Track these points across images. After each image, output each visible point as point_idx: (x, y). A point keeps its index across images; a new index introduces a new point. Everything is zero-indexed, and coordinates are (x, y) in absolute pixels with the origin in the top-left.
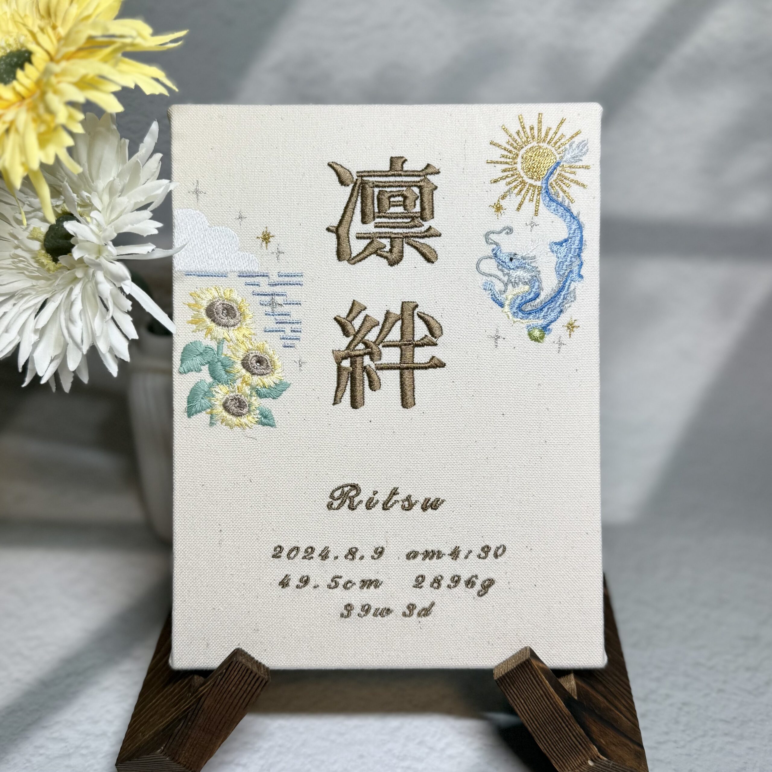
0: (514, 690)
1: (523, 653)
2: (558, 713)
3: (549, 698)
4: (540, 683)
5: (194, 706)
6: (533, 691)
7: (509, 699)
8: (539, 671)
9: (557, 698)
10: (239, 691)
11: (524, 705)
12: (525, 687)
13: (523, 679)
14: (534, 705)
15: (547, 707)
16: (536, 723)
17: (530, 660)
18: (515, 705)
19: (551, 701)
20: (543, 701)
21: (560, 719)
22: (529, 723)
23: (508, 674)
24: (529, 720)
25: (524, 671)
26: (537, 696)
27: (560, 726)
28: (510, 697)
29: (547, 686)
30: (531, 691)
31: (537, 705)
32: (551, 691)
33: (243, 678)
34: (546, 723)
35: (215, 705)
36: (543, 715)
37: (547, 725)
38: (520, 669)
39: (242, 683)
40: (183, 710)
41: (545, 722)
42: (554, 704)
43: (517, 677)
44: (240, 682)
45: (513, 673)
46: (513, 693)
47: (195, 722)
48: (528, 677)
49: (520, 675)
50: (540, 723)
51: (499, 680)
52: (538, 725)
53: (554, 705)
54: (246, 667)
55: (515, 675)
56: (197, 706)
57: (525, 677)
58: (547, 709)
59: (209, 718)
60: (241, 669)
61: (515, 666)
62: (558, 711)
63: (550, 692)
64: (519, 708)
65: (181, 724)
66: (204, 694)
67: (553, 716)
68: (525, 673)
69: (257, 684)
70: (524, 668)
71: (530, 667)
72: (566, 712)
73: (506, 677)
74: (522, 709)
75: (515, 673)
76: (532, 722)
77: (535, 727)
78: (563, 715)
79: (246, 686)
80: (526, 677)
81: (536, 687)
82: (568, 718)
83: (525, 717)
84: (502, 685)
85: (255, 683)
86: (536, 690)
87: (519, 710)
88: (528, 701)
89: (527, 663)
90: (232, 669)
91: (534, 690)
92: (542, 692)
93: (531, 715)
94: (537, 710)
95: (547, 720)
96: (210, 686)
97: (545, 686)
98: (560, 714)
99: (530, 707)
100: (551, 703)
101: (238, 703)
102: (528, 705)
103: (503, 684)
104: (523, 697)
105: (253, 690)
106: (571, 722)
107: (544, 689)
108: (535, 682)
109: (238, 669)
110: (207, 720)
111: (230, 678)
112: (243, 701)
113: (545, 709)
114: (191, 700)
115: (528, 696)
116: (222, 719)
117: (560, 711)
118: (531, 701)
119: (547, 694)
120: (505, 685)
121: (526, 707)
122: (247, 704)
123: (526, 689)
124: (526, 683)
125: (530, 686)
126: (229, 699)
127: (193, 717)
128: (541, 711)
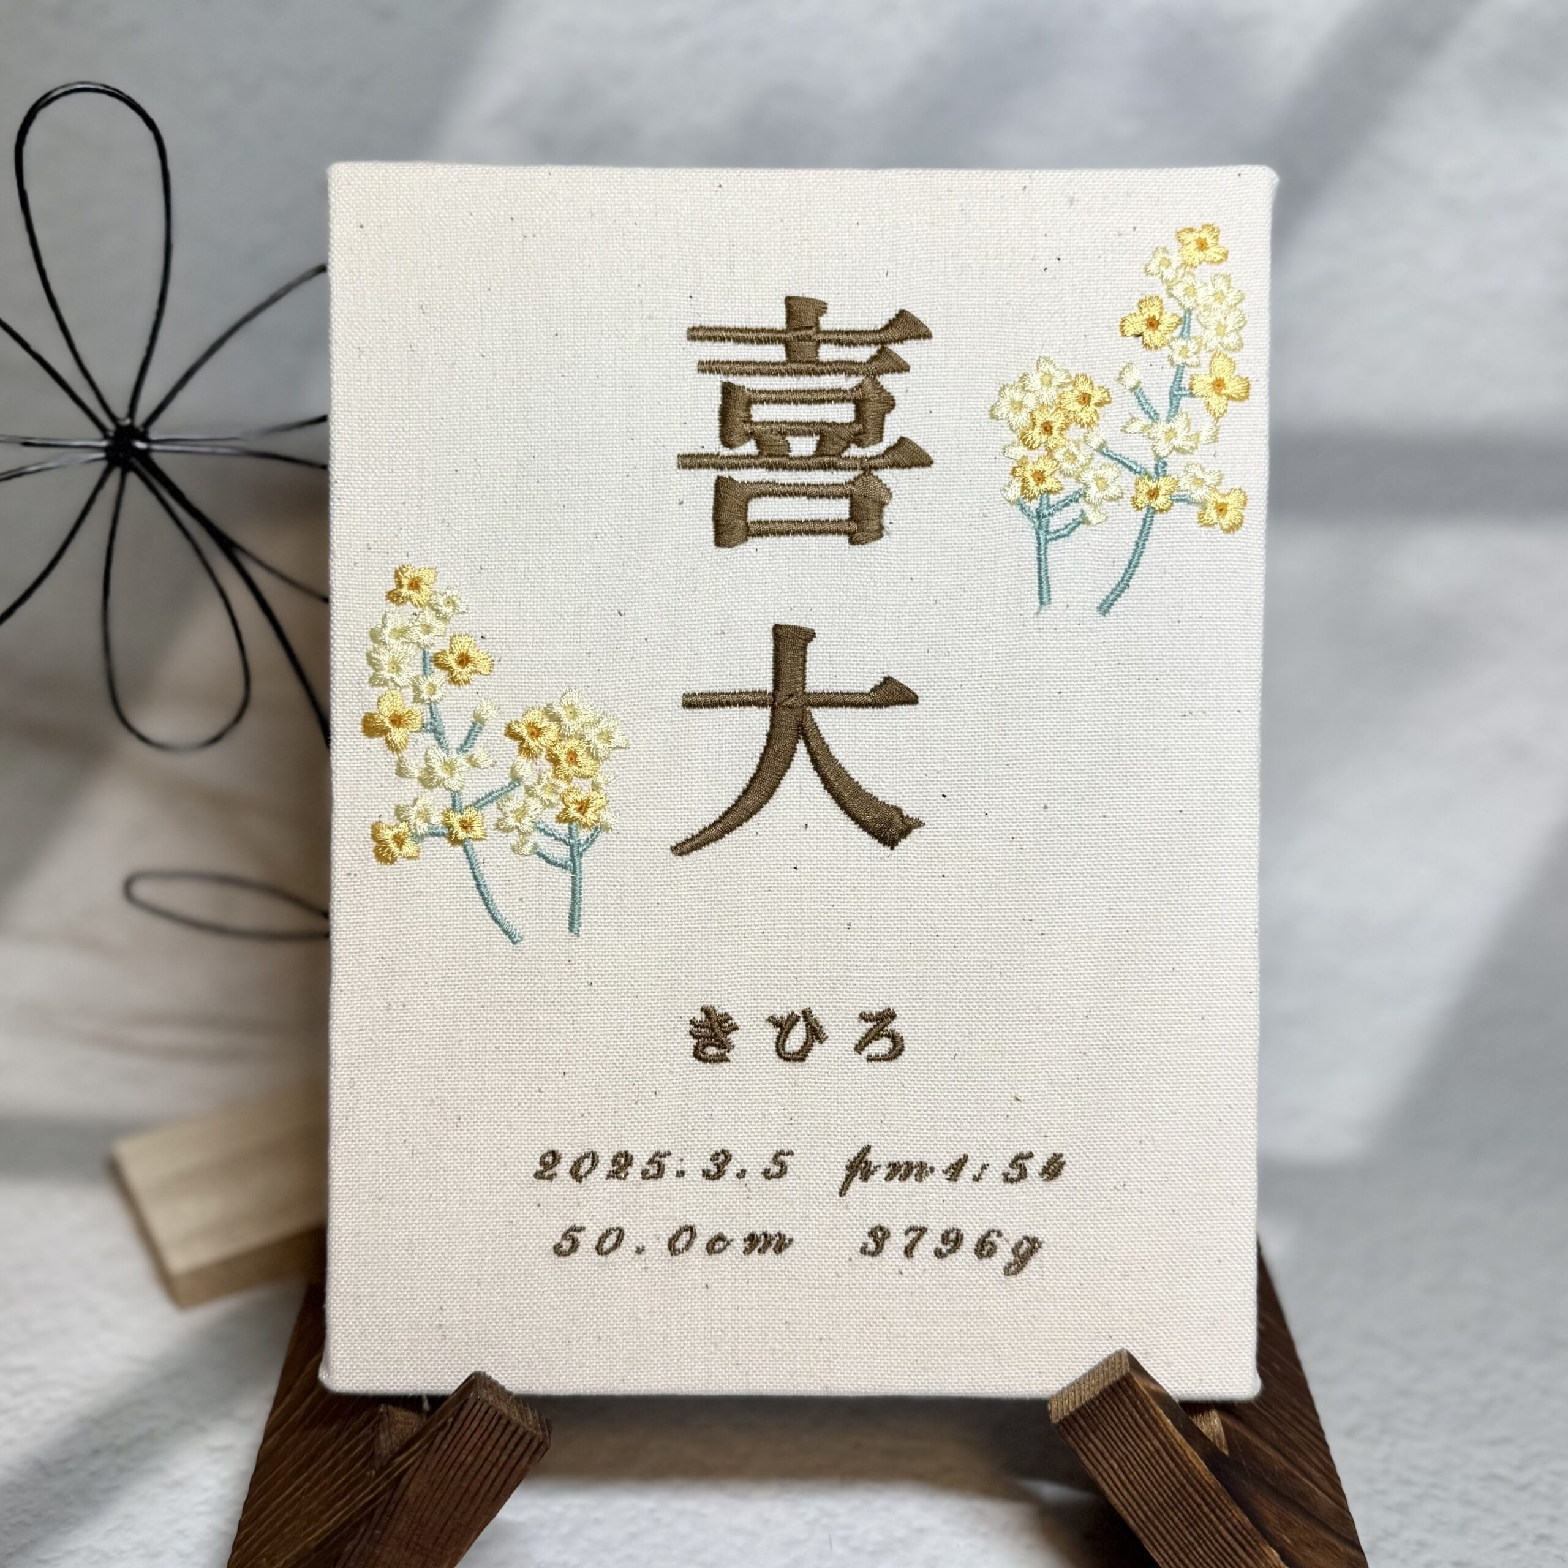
0: (1097, 1442)
1: (1114, 1363)
2: (1192, 1486)
3: (1174, 1454)
4: (1154, 1425)
5: (387, 1496)
6: (1138, 1441)
7: (1086, 1462)
8: (1151, 1400)
9: (1192, 1453)
10: (481, 1462)
11: (1120, 1472)
12: (1121, 1436)
13: (1116, 1420)
14: (1140, 1470)
15: (1170, 1475)
16: (1145, 1508)
17: (1131, 1377)
18: (1100, 1473)
19: (1179, 1461)
21: (1197, 1497)
22: (1130, 1509)
23: (1083, 1411)
24: (1129, 1503)
25: (1118, 1402)
26: (1148, 1453)
27: (1198, 1511)
28: (1087, 1457)
29: (1168, 1429)
30: (1133, 1444)
31: (1147, 1471)
32: (1178, 1439)
33: (489, 1437)
35: (432, 1493)
36: (1161, 1490)
37: (1170, 1511)
38: (1108, 1399)
39: (488, 1447)
40: (363, 1503)
41: (1165, 1505)
42: (1183, 1467)
43: (1102, 1415)
44: (484, 1443)
45: (1093, 1407)
46: (1094, 1450)
47: (390, 1529)
48: (1126, 1414)
49: (1109, 1410)
50: (1154, 1509)
51: (1063, 1425)
52: (1149, 1513)
53: (1185, 1469)
54: (496, 1413)
55: (1097, 1412)
56: (392, 1495)
57: (1120, 1415)
58: (1169, 1479)
59: (419, 1522)
60: (486, 1416)
61: (1097, 1393)
62: (1194, 1482)
63: (1174, 1442)
64: (1109, 1480)
65: (360, 1534)
66: (406, 1470)
67: (1184, 1493)
68: (1120, 1405)
69: (520, 1449)
70: (1118, 1396)
71: (1130, 1392)
72: (1211, 1483)
73: (1079, 1418)
74: (1114, 1482)
75: (1097, 1408)
76: (1136, 1507)
77: (1143, 1518)
79: (497, 1453)
80: (1123, 1414)
81: (1145, 1435)
82: (1216, 1493)
83: (1121, 1497)
84: (1069, 1433)
85: (517, 1445)
86: (1145, 1440)
87: (1107, 1484)
88: (1128, 1464)
89: (1125, 1383)
90: (465, 1418)
91: (1142, 1441)
92: (1158, 1444)
93: (1134, 1493)
94: (1148, 1482)
95: (1170, 1502)
96: (420, 1452)
97: (1165, 1431)
98: (1200, 1489)
99: (1131, 1477)
100: (1177, 1465)
101: (482, 1485)
102: (1127, 1472)
103: (1073, 1433)
104: (1117, 1457)
105: (513, 1462)
106: (1223, 1502)
107: (1162, 1438)
108: (1141, 1422)
109: (480, 1415)
110: (414, 1526)
111: (464, 1434)
112: (492, 1485)
113: (1166, 1479)
114: (378, 1485)
115: (1127, 1453)
116: (445, 1524)
117: (1198, 1481)
118: (1134, 1463)
119: (1169, 1446)
120: (1078, 1436)
121: (1123, 1477)
122: (500, 1492)
123: (1123, 1439)
124: (1122, 1427)
125: (1131, 1432)
126: (462, 1480)
127: (386, 1518)
128: (1156, 1484)
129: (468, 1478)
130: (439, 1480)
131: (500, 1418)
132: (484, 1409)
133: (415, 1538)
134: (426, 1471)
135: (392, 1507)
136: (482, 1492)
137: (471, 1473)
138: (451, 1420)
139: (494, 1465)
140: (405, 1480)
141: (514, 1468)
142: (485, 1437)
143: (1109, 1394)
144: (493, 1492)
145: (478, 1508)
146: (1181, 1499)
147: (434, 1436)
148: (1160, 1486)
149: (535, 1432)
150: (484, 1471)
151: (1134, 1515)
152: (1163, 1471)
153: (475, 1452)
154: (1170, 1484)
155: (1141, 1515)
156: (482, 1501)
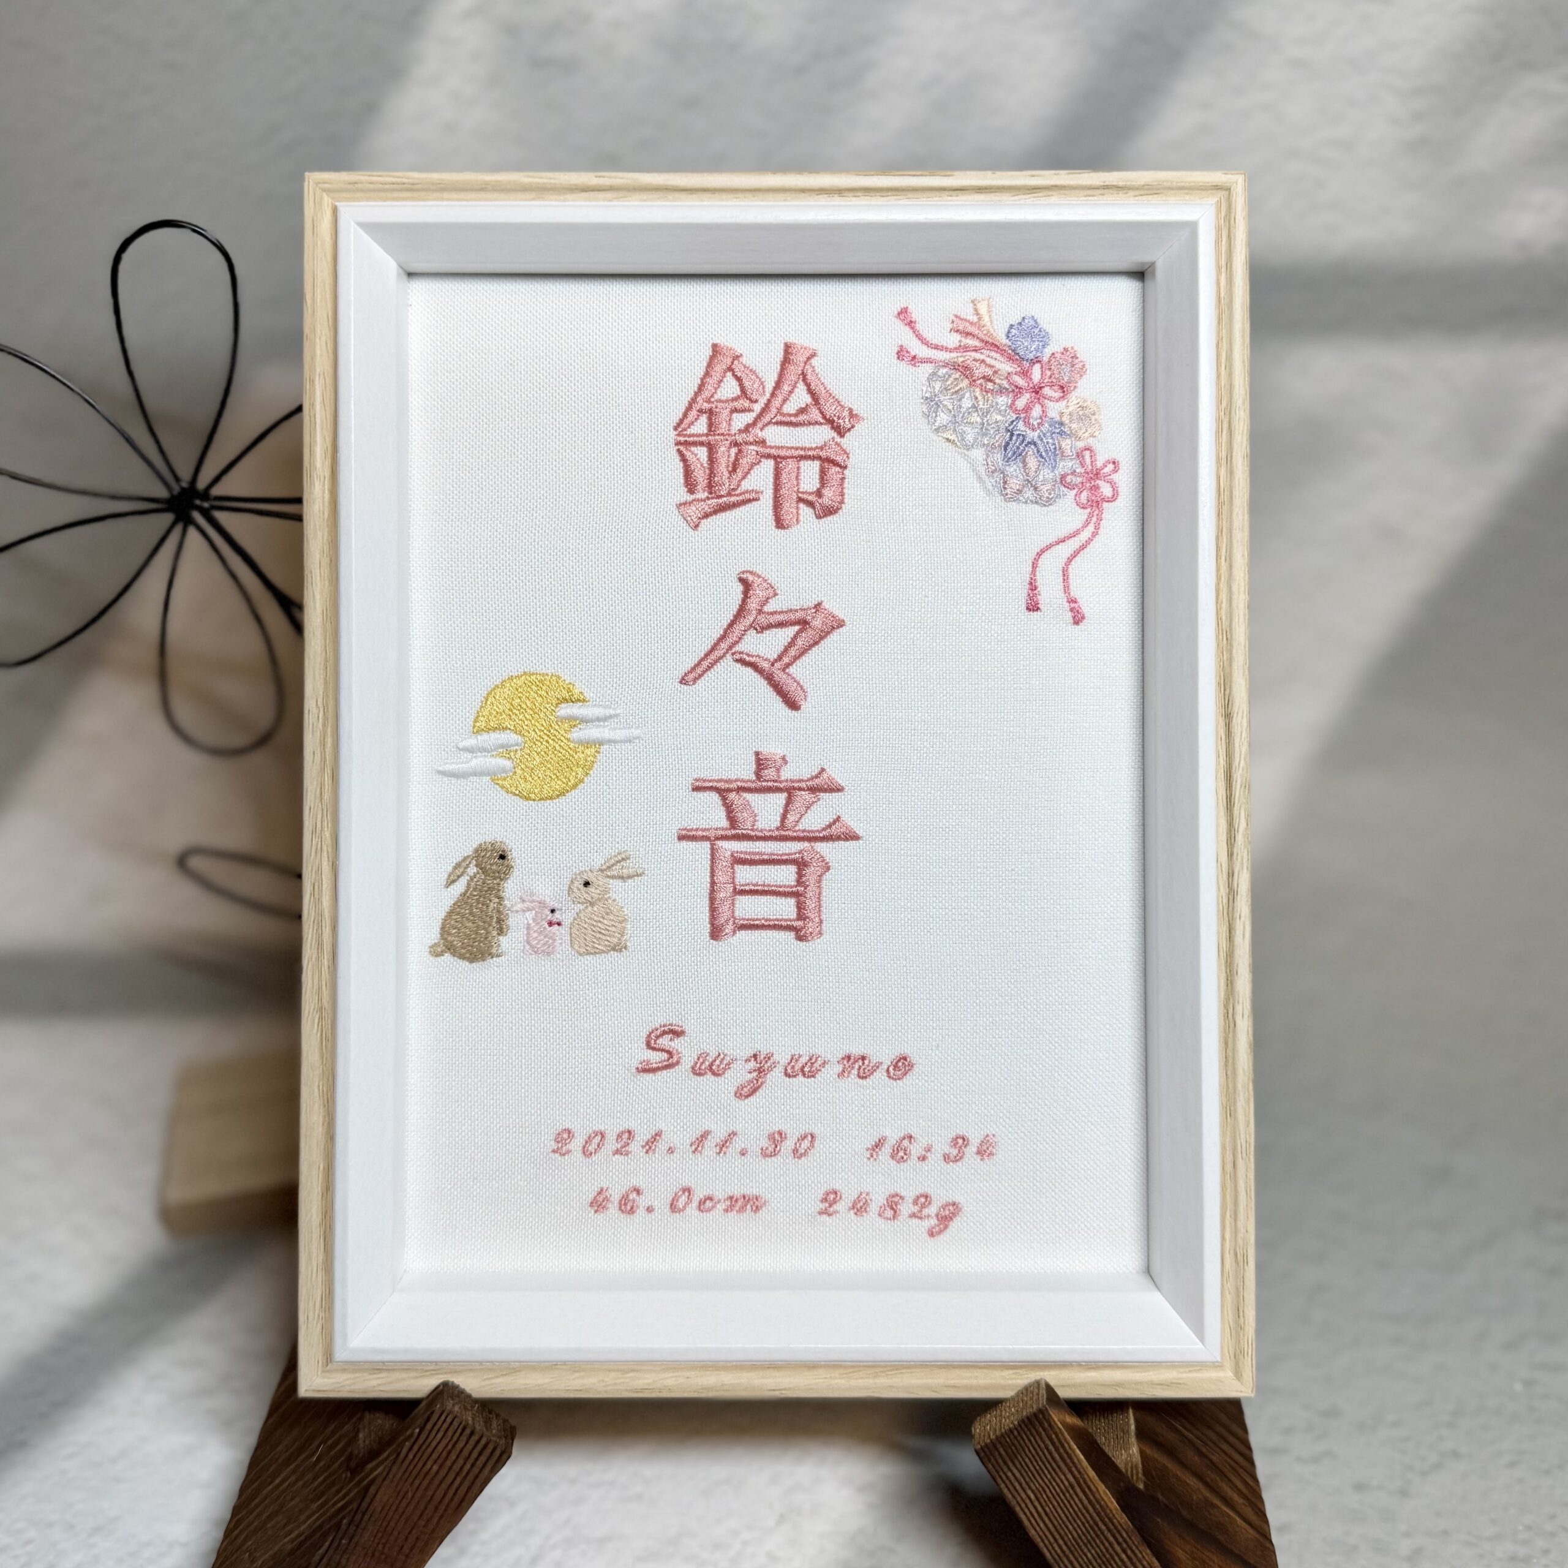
0: (1015, 1471)
1: (1032, 1392)
2: (1105, 1524)
3: (1087, 1490)
4: (1068, 1459)
5: (355, 1505)
6: (1054, 1474)
7: (1005, 1491)
8: (1066, 1434)
9: (1105, 1492)
10: (445, 1472)
11: (1037, 1504)
12: (1038, 1468)
13: (1032, 1450)
14: (1056, 1504)
15: (1084, 1511)
16: (1061, 1542)
17: (1046, 1409)
19: (1092, 1498)
20: (1075, 1497)
21: (1109, 1535)
22: (1046, 1542)
23: (1002, 1440)
24: (1045, 1535)
25: (1035, 1434)
26: (1062, 1487)
27: (1110, 1550)
28: (1007, 1486)
29: (1080, 1464)
30: (1049, 1477)
31: (1062, 1505)
32: (1091, 1476)
33: (454, 1446)
34: (1081, 1544)
35: (397, 1502)
36: (1075, 1525)
37: (1083, 1547)
38: (1026, 1430)
39: (453, 1456)
40: (333, 1510)
41: (1079, 1541)
42: (1096, 1504)
43: (1021, 1445)
44: (450, 1452)
45: (1012, 1437)
46: (1012, 1478)
47: (356, 1539)
48: (1042, 1446)
49: (1027, 1441)
50: (1069, 1543)
51: (984, 1452)
52: (1064, 1547)
53: (1098, 1506)
54: (461, 1423)
55: (1016, 1442)
56: (360, 1505)
57: (1037, 1448)
58: (1083, 1514)
59: (385, 1531)
60: (452, 1427)
61: (1016, 1423)
62: (1106, 1519)
63: (1088, 1479)
64: (1026, 1510)
65: (327, 1544)
66: (373, 1481)
67: (1096, 1529)
68: (1037, 1437)
69: (483, 1458)
70: (1034, 1428)
71: (1046, 1425)
72: (1122, 1521)
73: (999, 1446)
74: (1031, 1513)
75: (1015, 1438)
76: (1052, 1540)
77: (1059, 1551)
78: (1116, 1528)
79: (461, 1461)
80: (1039, 1446)
81: (1059, 1467)
82: (1127, 1533)
83: (1038, 1529)
84: (990, 1460)
85: (480, 1454)
86: (1060, 1473)
87: (1025, 1514)
88: (1045, 1496)
89: (1041, 1416)
90: (433, 1428)
91: (1056, 1473)
92: (1071, 1479)
93: (1050, 1526)
94: (1063, 1515)
95: (1083, 1537)
96: (388, 1462)
97: (1079, 1466)
98: (1112, 1527)
99: (1047, 1509)
100: (1090, 1502)
101: (444, 1497)
102: (1044, 1504)
103: (993, 1460)
104: (1034, 1488)
105: (476, 1470)
106: (1134, 1543)
107: (1076, 1472)
108: (1056, 1456)
109: (445, 1426)
110: (380, 1534)
111: (429, 1444)
112: (455, 1494)
113: (1079, 1514)
114: (350, 1491)
115: (1044, 1485)
116: (410, 1532)
117: (1110, 1519)
118: (1050, 1495)
119: (1081, 1481)
120: (998, 1463)
121: (1040, 1509)
122: (463, 1500)
123: (1040, 1471)
124: (1038, 1459)
125: (1048, 1465)
126: (427, 1488)
127: (353, 1528)
128: (1070, 1518)
129: (433, 1487)
130: (405, 1489)
131: (464, 1429)
132: (449, 1420)
133: (380, 1546)
134: (392, 1481)
135: (358, 1517)
136: (446, 1501)
137: (436, 1482)
138: (417, 1430)
139: (457, 1475)
140: (372, 1490)
141: (477, 1477)
142: (450, 1447)
143: (1026, 1426)
144: (456, 1500)
145: (441, 1517)
146: (1094, 1536)
147: (401, 1445)
148: (1075, 1521)
149: (498, 1440)
150: (448, 1481)
151: (1050, 1548)
152: (1077, 1506)
153: (440, 1461)
154: (1084, 1520)
155: (1057, 1548)
156: (445, 1510)
